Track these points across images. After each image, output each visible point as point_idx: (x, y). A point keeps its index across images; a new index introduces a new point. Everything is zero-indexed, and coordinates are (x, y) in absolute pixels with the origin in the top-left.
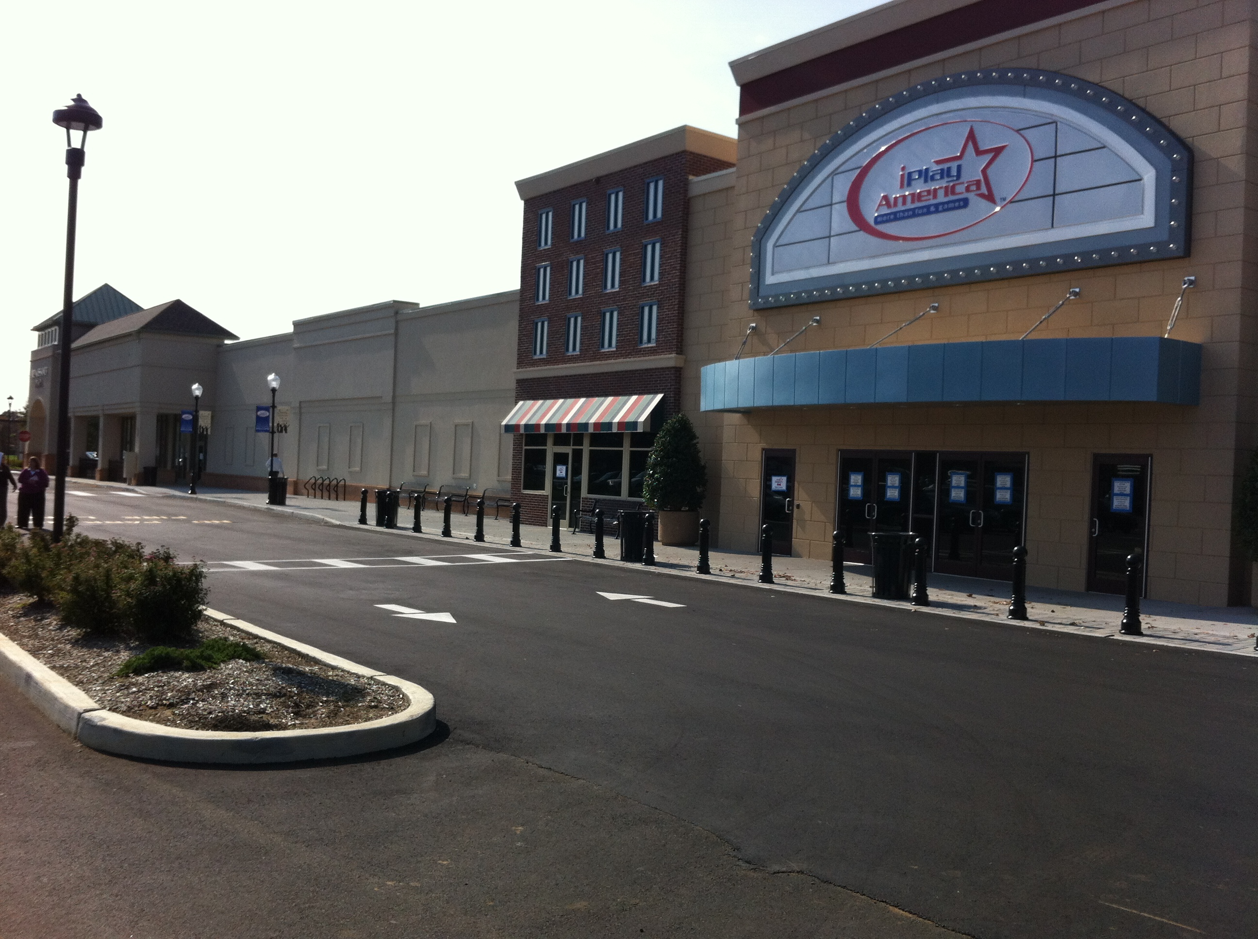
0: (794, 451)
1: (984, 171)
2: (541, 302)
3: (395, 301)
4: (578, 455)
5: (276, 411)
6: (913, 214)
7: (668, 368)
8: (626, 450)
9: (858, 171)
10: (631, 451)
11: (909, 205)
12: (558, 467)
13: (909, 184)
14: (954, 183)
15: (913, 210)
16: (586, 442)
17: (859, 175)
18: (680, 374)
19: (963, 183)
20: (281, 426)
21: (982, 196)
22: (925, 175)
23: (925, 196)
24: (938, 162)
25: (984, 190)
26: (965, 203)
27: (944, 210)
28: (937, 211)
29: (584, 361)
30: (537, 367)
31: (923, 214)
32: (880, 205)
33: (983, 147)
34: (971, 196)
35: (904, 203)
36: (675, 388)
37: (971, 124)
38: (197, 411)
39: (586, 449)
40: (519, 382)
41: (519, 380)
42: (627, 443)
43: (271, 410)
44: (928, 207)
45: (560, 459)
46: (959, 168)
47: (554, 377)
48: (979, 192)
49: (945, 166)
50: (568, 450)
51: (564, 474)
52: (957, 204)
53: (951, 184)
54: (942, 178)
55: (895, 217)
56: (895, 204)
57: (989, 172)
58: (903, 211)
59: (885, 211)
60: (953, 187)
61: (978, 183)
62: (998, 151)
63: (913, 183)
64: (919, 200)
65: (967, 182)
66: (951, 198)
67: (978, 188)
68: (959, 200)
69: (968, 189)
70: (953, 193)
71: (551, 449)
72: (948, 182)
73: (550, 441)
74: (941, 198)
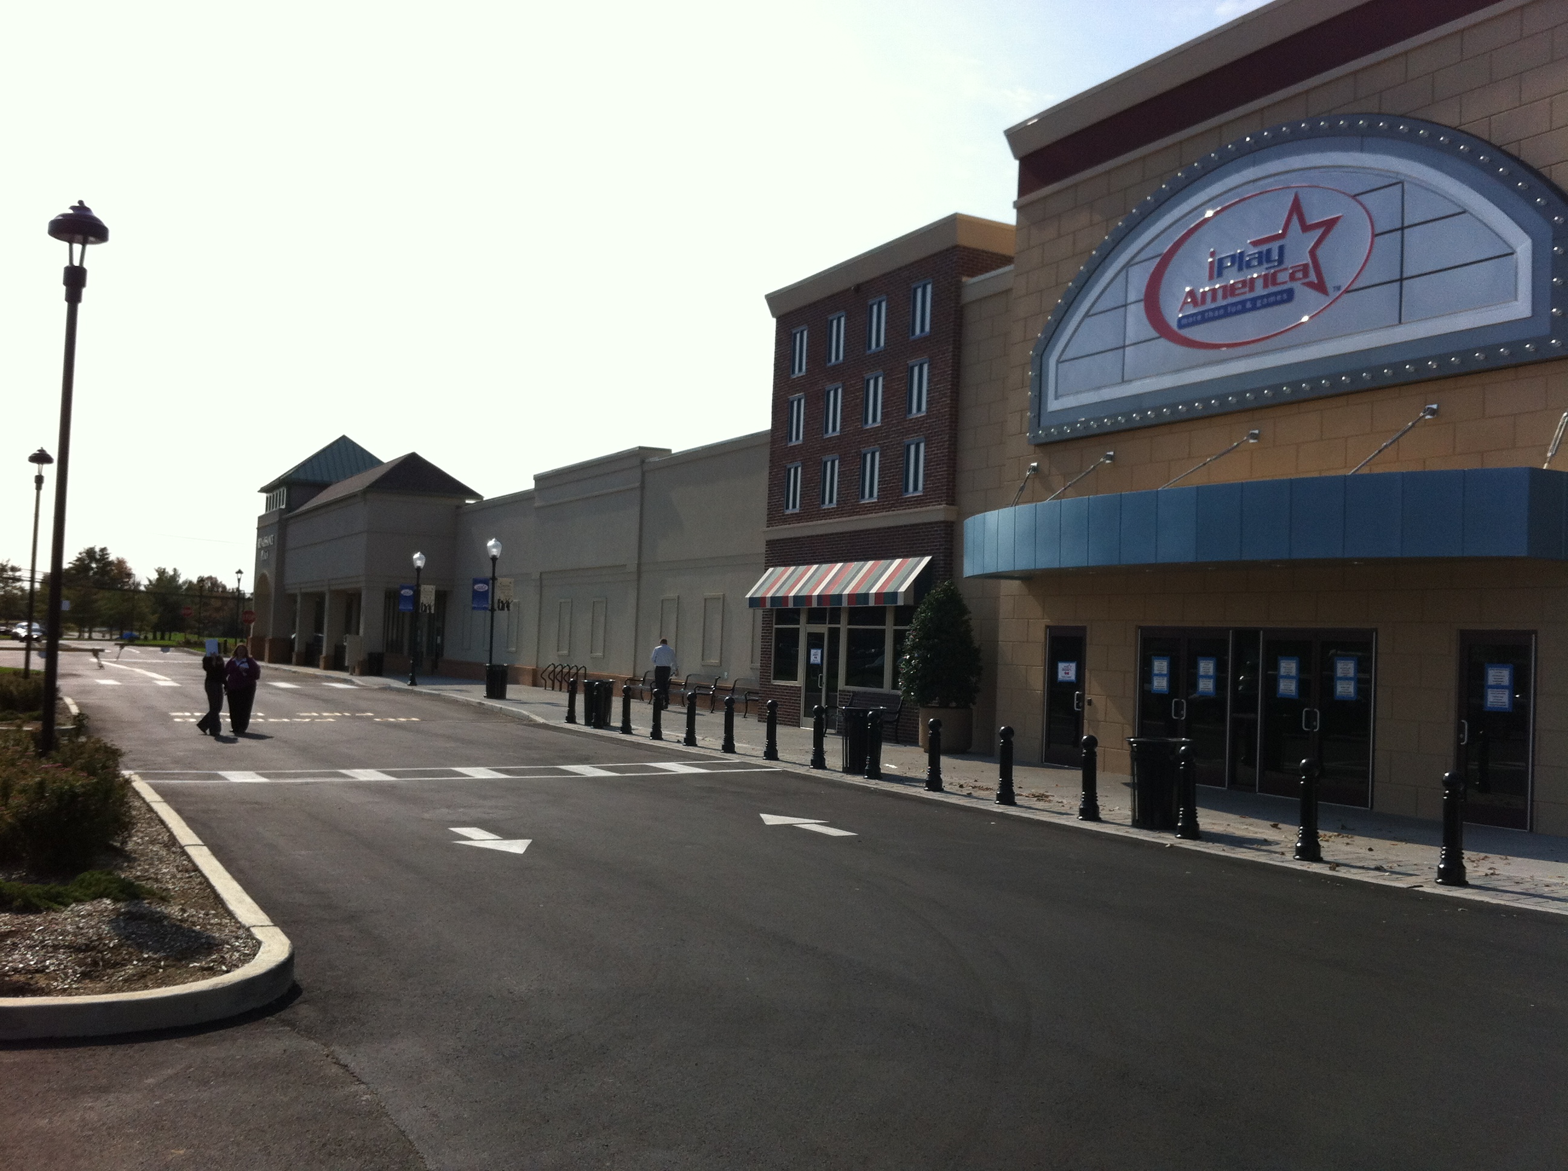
0: (1084, 629)
1: (1313, 253)
2: (794, 442)
3: (640, 448)
4: (834, 634)
5: (498, 584)
6: (1225, 312)
7: (936, 523)
8: (889, 628)
9: (1158, 260)
10: (895, 631)
11: (1220, 302)
12: (813, 651)
13: (1220, 274)
14: (1277, 269)
15: (1225, 307)
16: (844, 618)
17: (1159, 264)
18: (952, 530)
19: (1286, 269)
20: (502, 602)
21: (1310, 285)
22: (1240, 261)
23: (1240, 288)
24: (1255, 244)
25: (1313, 277)
26: (1288, 296)
27: (1264, 306)
28: (1254, 308)
29: (842, 515)
30: (789, 524)
31: (1237, 313)
32: (1185, 303)
33: (1311, 220)
34: (1297, 286)
35: (1214, 299)
36: (945, 549)
37: (1295, 190)
38: (418, 585)
39: (844, 627)
40: (770, 544)
41: (770, 541)
42: (890, 618)
43: (491, 582)
44: (1243, 302)
45: (815, 641)
46: (1281, 249)
47: (808, 537)
48: (1306, 280)
49: (1264, 248)
50: (823, 629)
51: (818, 661)
52: (1279, 298)
53: (1272, 271)
54: (1260, 263)
55: (1202, 318)
56: (1203, 302)
57: (1319, 253)
58: (1213, 310)
59: (1191, 310)
60: (1274, 275)
61: (1305, 268)
62: (1329, 225)
63: (1225, 272)
64: (1233, 294)
65: (1292, 268)
66: (1273, 289)
67: (1306, 275)
68: (1281, 292)
69: (1292, 277)
70: (1274, 283)
71: (804, 628)
72: (1267, 269)
73: (803, 619)
74: (1260, 291)
